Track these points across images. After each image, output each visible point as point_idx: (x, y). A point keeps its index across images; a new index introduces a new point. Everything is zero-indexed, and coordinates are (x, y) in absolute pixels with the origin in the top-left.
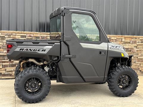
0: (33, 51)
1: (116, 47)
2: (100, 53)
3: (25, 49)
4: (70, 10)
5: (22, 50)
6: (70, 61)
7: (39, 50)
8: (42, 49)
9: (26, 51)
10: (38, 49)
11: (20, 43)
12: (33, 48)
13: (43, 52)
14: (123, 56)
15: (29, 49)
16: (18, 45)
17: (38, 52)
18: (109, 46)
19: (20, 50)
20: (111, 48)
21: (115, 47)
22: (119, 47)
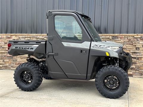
0: (24, 49)
1: (100, 46)
2: (81, 51)
3: (19, 47)
4: (52, 13)
5: (17, 48)
6: (54, 58)
7: (28, 49)
8: (31, 47)
9: (19, 49)
10: (28, 47)
11: (16, 42)
12: (24, 46)
13: (31, 50)
14: (108, 55)
15: (21, 47)
16: (14, 44)
17: (28, 50)
18: (92, 45)
19: (15, 48)
20: (93, 47)
21: (98, 46)
22: (104, 46)
